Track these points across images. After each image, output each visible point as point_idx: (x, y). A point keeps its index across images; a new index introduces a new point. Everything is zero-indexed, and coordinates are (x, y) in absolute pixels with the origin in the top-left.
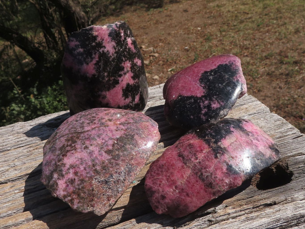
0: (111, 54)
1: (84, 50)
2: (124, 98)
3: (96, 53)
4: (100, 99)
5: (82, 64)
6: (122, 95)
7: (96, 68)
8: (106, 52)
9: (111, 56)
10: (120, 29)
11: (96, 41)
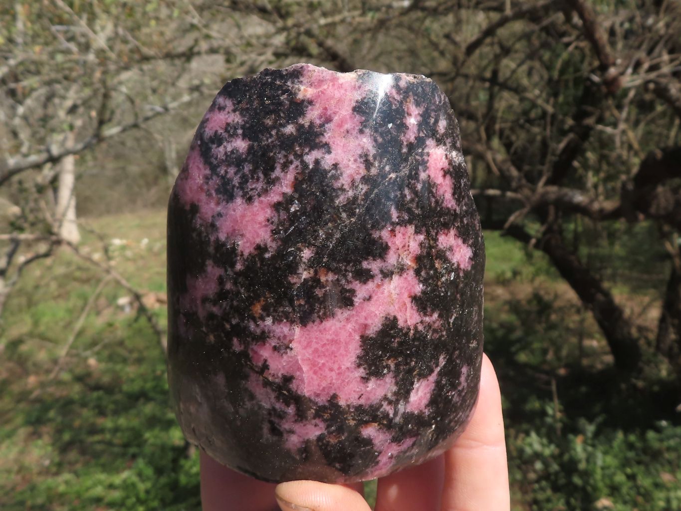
0: (344, 181)
1: (250, 148)
2: (361, 372)
3: (291, 162)
4: (265, 353)
5: (230, 198)
6: (358, 357)
7: (276, 220)
8: (327, 168)
9: (342, 190)
10: (406, 98)
11: (301, 121)
